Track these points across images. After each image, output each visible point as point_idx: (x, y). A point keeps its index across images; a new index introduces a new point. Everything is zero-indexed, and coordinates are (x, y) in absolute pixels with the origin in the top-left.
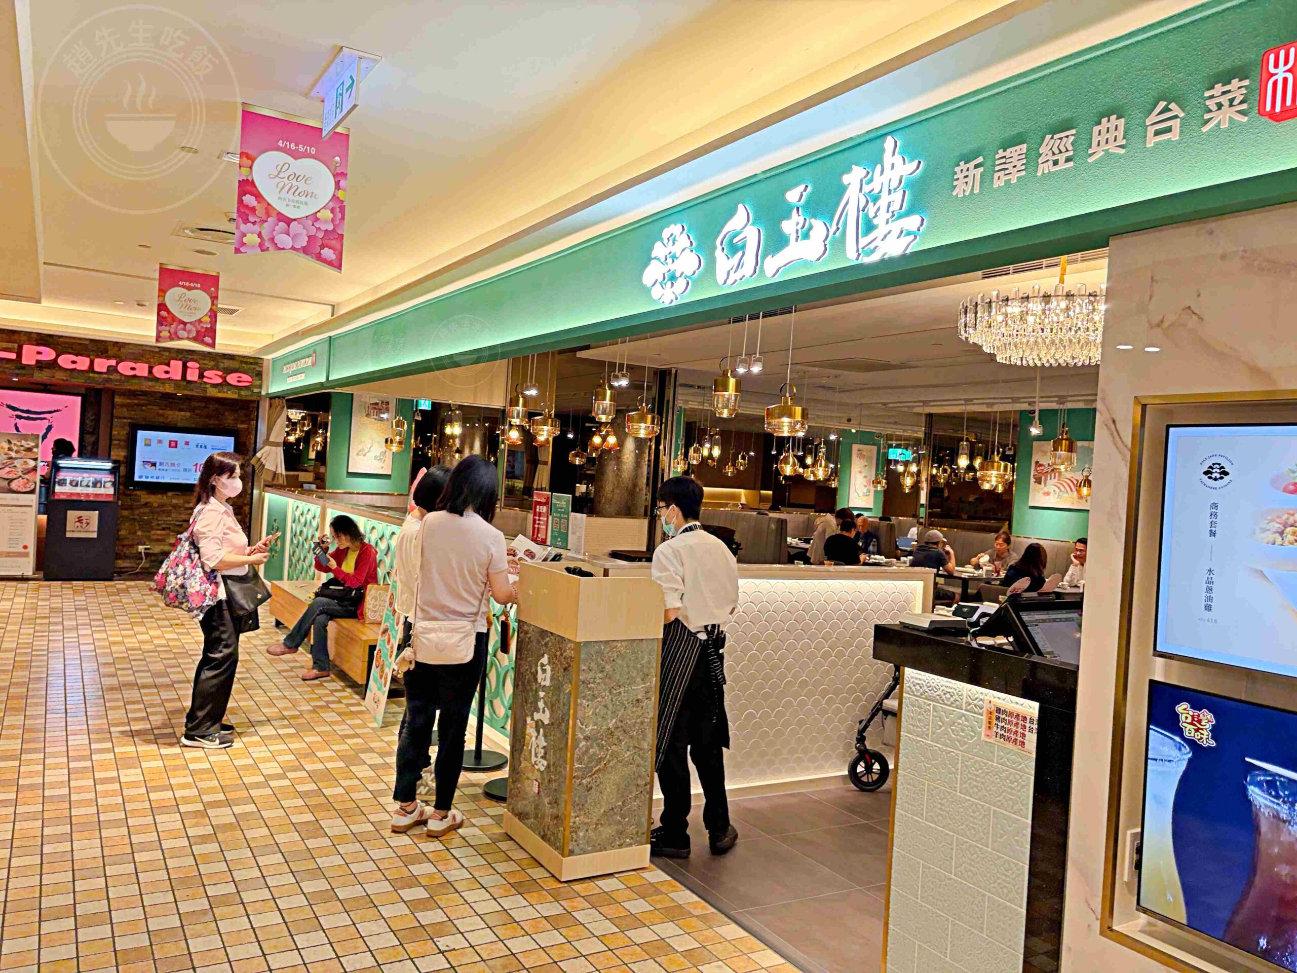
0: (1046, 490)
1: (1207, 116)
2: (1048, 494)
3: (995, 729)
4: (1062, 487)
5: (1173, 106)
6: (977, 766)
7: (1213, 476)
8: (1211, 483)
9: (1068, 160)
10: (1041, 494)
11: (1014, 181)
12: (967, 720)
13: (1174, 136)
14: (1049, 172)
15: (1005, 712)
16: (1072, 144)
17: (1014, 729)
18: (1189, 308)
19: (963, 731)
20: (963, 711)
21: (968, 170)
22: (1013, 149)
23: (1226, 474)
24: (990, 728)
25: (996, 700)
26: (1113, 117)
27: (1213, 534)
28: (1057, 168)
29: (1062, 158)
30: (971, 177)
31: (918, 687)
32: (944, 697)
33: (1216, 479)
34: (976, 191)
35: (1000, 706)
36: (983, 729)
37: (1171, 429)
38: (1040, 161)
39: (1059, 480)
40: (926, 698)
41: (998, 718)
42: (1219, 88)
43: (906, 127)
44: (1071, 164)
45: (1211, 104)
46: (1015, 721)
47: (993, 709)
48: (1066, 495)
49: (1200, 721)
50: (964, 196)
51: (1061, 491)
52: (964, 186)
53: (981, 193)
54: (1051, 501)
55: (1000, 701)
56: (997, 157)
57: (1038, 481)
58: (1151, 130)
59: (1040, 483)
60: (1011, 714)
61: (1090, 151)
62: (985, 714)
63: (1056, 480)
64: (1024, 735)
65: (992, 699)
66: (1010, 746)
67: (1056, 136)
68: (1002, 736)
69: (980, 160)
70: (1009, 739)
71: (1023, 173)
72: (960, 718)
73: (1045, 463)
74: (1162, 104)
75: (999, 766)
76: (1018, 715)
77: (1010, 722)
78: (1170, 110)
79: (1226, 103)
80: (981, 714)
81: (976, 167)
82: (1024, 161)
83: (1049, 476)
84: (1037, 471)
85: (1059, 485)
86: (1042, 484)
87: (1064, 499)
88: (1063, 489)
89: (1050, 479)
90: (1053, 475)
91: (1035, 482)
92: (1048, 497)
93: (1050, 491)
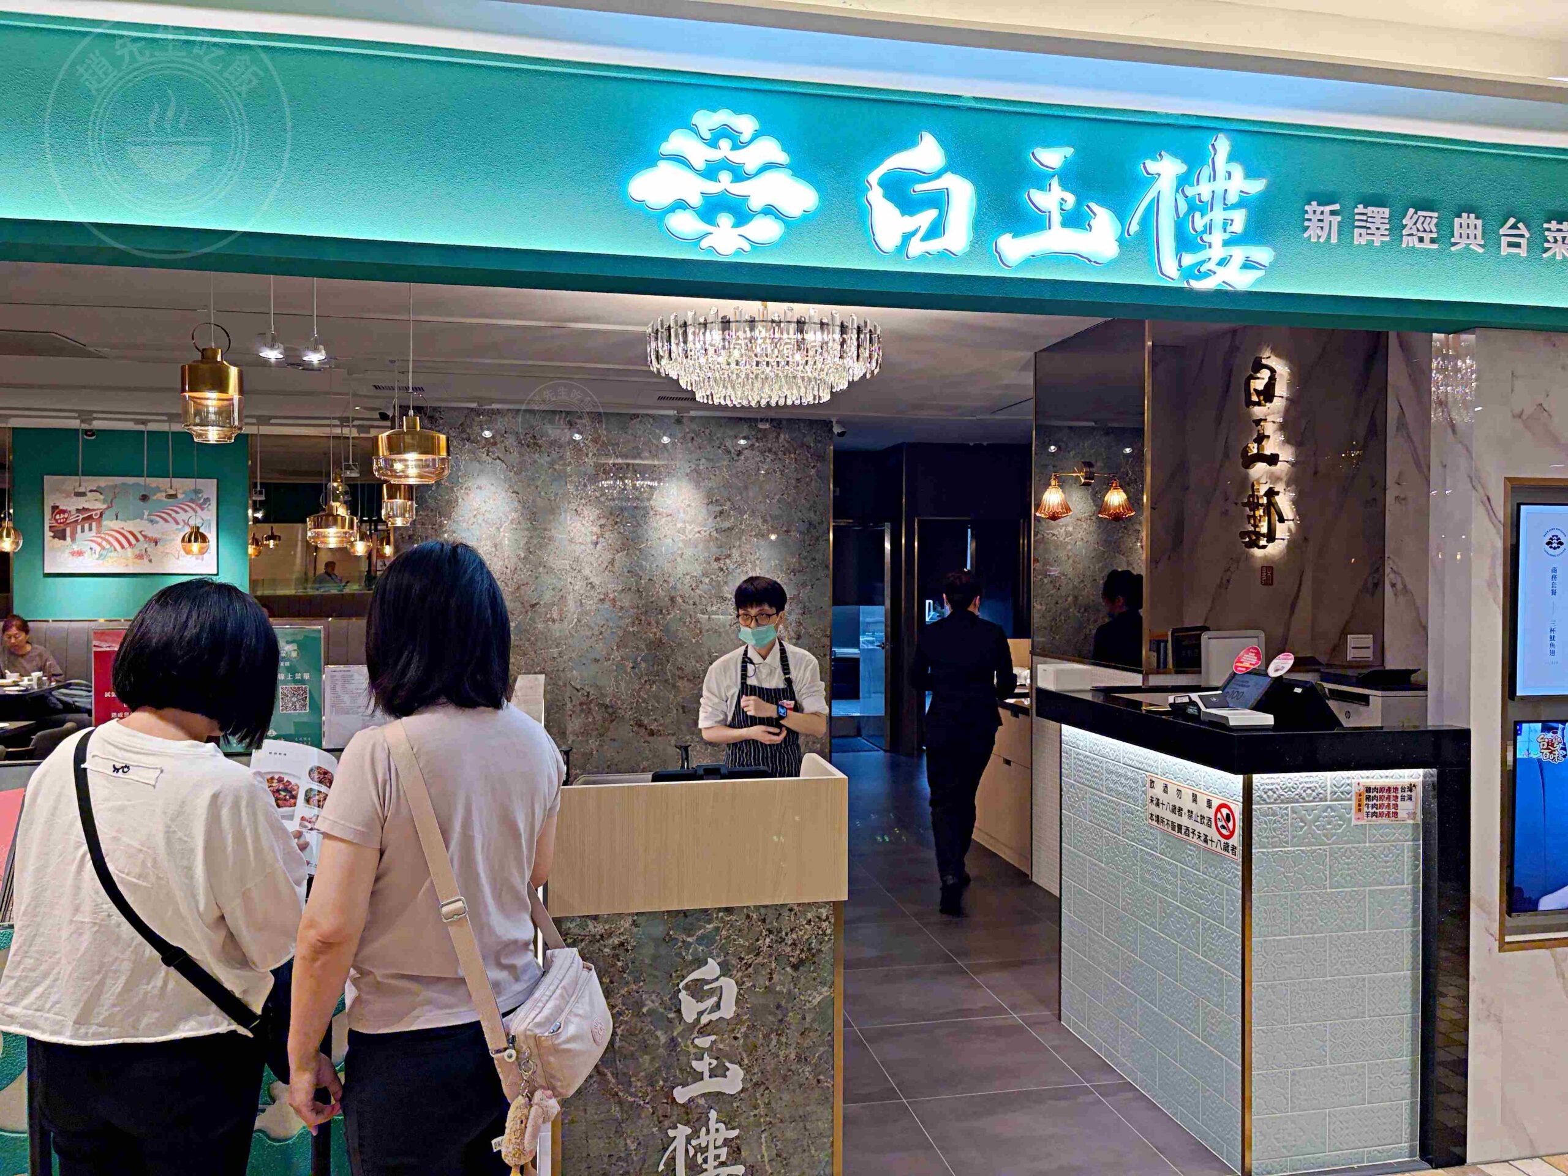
0: (75, 548)
1: (1546, 245)
2: (80, 553)
3: (1366, 809)
4: (104, 543)
5: (1520, 225)
6: (1348, 853)
7: (1553, 545)
8: (1551, 551)
9: (1433, 241)
10: (67, 554)
11: (1377, 244)
12: (1333, 810)
13: (1522, 252)
14: (1413, 247)
15: (1375, 789)
16: (1436, 225)
17: (1386, 802)
18: (1541, 405)
19: (1329, 824)
20: (1328, 803)
21: (1322, 213)
22: (1376, 209)
23: (1561, 543)
24: (1360, 810)
25: (1365, 780)
26: (1472, 216)
27: (1554, 593)
28: (1421, 245)
29: (1427, 237)
30: (1325, 225)
31: (1270, 793)
32: (1304, 794)
33: (1555, 548)
34: (1334, 240)
35: (1369, 785)
36: (1353, 814)
37: (1522, 507)
38: (1404, 232)
39: (99, 532)
40: (1282, 802)
41: (1368, 798)
42: (1554, 225)
43: (1236, 130)
44: (1435, 246)
45: (1550, 236)
46: (1386, 795)
47: (1362, 789)
48: (113, 554)
49: (1552, 745)
50: (1318, 242)
51: (103, 548)
52: (1319, 231)
53: (1338, 245)
54: (89, 563)
55: (1369, 780)
56: (1356, 211)
57: (60, 535)
58: (1504, 241)
59: (64, 538)
60: (1382, 789)
61: (1453, 240)
62: (1354, 798)
63: (93, 533)
64: (1396, 806)
65: (1361, 781)
66: (1384, 821)
67: (1420, 213)
68: (1374, 814)
69: (1336, 207)
70: (1381, 815)
71: (1387, 239)
72: (1325, 811)
73: (72, 508)
74: (1512, 221)
75: (1372, 845)
76: (1389, 788)
77: (1381, 798)
78: (1519, 228)
79: (1559, 239)
80: (1349, 800)
81: (1333, 213)
82: (1388, 226)
83: (79, 527)
84: (56, 520)
85: (99, 540)
86: (68, 539)
87: (110, 560)
88: (108, 546)
89: (83, 531)
90: (87, 526)
91: (54, 537)
92: (81, 558)
93: (84, 550)
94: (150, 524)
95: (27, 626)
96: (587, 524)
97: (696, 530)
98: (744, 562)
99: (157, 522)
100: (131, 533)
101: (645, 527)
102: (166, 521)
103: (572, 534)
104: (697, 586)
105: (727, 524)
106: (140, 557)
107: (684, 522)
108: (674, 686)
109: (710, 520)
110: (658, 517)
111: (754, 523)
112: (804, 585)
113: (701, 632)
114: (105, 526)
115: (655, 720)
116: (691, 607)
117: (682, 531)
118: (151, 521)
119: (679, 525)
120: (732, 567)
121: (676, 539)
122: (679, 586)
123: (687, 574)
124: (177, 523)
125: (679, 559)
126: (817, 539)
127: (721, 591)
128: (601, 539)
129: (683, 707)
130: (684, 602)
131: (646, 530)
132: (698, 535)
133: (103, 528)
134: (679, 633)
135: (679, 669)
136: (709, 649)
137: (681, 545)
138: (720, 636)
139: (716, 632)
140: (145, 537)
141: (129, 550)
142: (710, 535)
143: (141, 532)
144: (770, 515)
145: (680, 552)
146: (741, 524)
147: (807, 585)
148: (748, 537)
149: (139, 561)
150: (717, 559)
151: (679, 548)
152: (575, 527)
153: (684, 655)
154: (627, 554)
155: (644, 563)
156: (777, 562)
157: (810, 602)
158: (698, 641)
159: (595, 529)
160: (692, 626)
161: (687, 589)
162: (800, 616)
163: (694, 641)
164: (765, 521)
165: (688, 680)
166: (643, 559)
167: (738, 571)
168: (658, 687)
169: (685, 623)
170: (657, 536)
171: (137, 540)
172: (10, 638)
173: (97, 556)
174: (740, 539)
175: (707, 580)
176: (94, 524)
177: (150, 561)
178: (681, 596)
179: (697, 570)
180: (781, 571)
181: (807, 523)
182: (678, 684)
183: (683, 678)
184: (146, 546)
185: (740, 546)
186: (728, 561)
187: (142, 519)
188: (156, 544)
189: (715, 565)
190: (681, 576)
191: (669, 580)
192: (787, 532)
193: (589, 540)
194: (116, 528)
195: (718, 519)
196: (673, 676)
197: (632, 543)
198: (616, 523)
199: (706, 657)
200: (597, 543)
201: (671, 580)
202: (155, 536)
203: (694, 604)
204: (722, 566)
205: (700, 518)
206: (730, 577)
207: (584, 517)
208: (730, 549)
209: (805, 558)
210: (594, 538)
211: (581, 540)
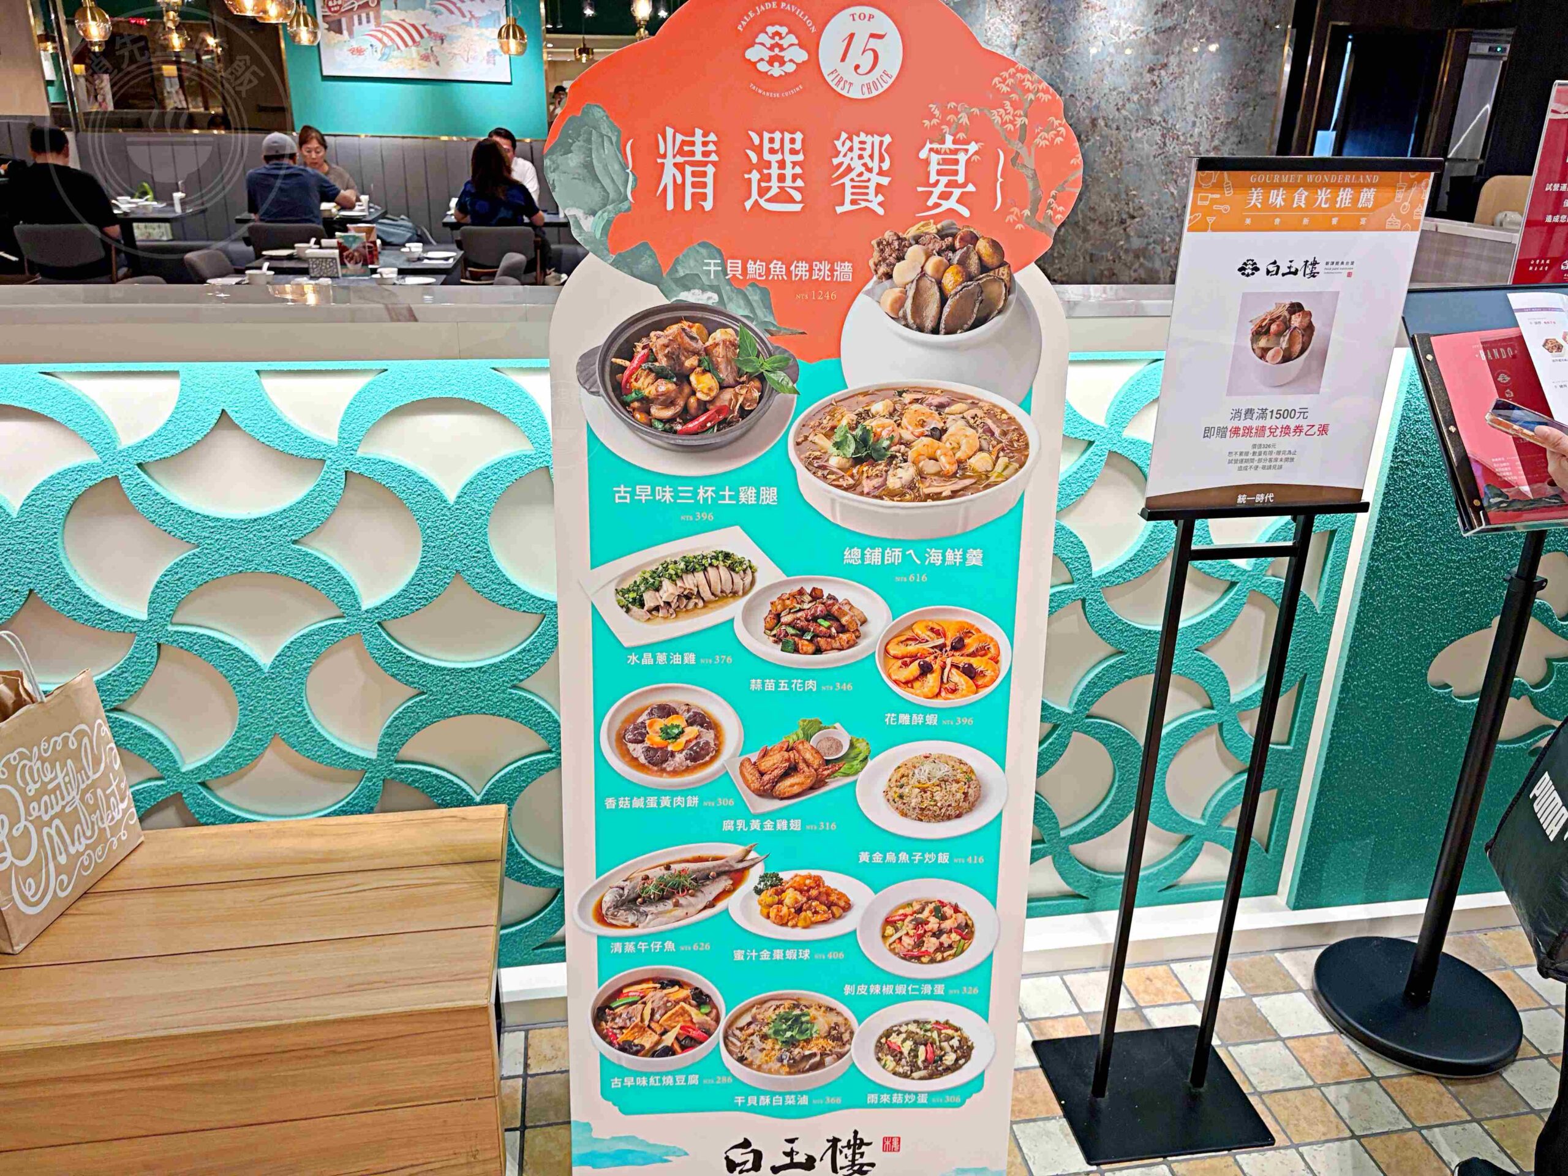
0: (354, 44)
2: (360, 51)
4: (385, 39)
10: (345, 52)
39: (378, 24)
48: (397, 53)
51: (385, 45)
54: (371, 65)
57: (336, 27)
59: (339, 31)
63: (372, 25)
83: (356, 18)
84: (329, 8)
85: (380, 35)
86: (345, 32)
87: (395, 61)
88: (390, 43)
89: (360, 23)
90: (364, 16)
91: (329, 29)
92: (361, 57)
93: (364, 47)
94: (433, 16)
95: (324, 140)
96: (1007, 20)
97: (1132, 30)
98: (1181, 75)
99: (441, 14)
100: (413, 26)
101: (1073, 24)
102: (452, 12)
103: (989, 34)
104: (1124, 105)
105: (1169, 22)
106: (426, 58)
107: (1119, 19)
108: (1084, 230)
109: (1150, 16)
110: (1090, 11)
111: (1200, 21)
112: (1245, 105)
113: (1121, 164)
114: (385, 16)
115: (1060, 269)
116: (1115, 132)
117: (1115, 32)
118: (435, 12)
119: (1114, 22)
120: (1166, 80)
121: (1107, 43)
122: (1103, 105)
123: (1115, 89)
124: (464, 16)
125: (1107, 69)
126: (1270, 45)
127: (1150, 113)
128: (1022, 41)
129: (1092, 255)
130: (1106, 125)
131: (1074, 30)
132: (1133, 36)
133: (383, 20)
134: (1096, 165)
135: (1092, 209)
136: (1127, 187)
137: (1112, 50)
138: (1141, 170)
139: (1138, 164)
140: (429, 32)
141: (414, 49)
142: (1147, 36)
143: (424, 26)
144: (1221, 10)
145: (1109, 59)
146: (1185, 22)
147: (1249, 106)
148: (1191, 41)
149: (426, 64)
150: (1151, 70)
151: (1109, 54)
152: (993, 24)
153: (1099, 193)
154: (1049, 61)
155: (1067, 74)
156: (1219, 74)
157: (1249, 128)
158: (1115, 176)
159: (1017, 28)
160: (1112, 156)
161: (1112, 112)
162: (1234, 146)
163: (1111, 175)
164: (1213, 19)
165: (1100, 223)
166: (1066, 69)
167: (1174, 85)
168: (1067, 230)
169: (1104, 152)
170: (1086, 38)
171: (421, 36)
172: (309, 152)
173: (379, 56)
174: (1181, 43)
175: (1136, 98)
176: (372, 14)
177: (438, 63)
178: (1104, 118)
179: (1125, 84)
180: (1223, 85)
181: (1262, 23)
182: (1089, 228)
183: (1094, 221)
184: (432, 44)
185: (1179, 52)
186: (1163, 72)
187: (424, 8)
188: (442, 41)
189: (1148, 78)
190: (1107, 91)
191: (1092, 96)
192: (1237, 33)
193: (1007, 41)
194: (397, 20)
195: (1159, 15)
196: (1085, 216)
197: (1056, 47)
198: (1041, 19)
199: (1123, 196)
200: (1016, 46)
201: (1095, 97)
202: (441, 31)
203: (1118, 128)
204: (1155, 78)
205: (1139, 14)
206: (1163, 94)
207: (1004, 11)
208: (1167, 56)
209: (1253, 70)
210: (1014, 39)
211: (998, 43)
